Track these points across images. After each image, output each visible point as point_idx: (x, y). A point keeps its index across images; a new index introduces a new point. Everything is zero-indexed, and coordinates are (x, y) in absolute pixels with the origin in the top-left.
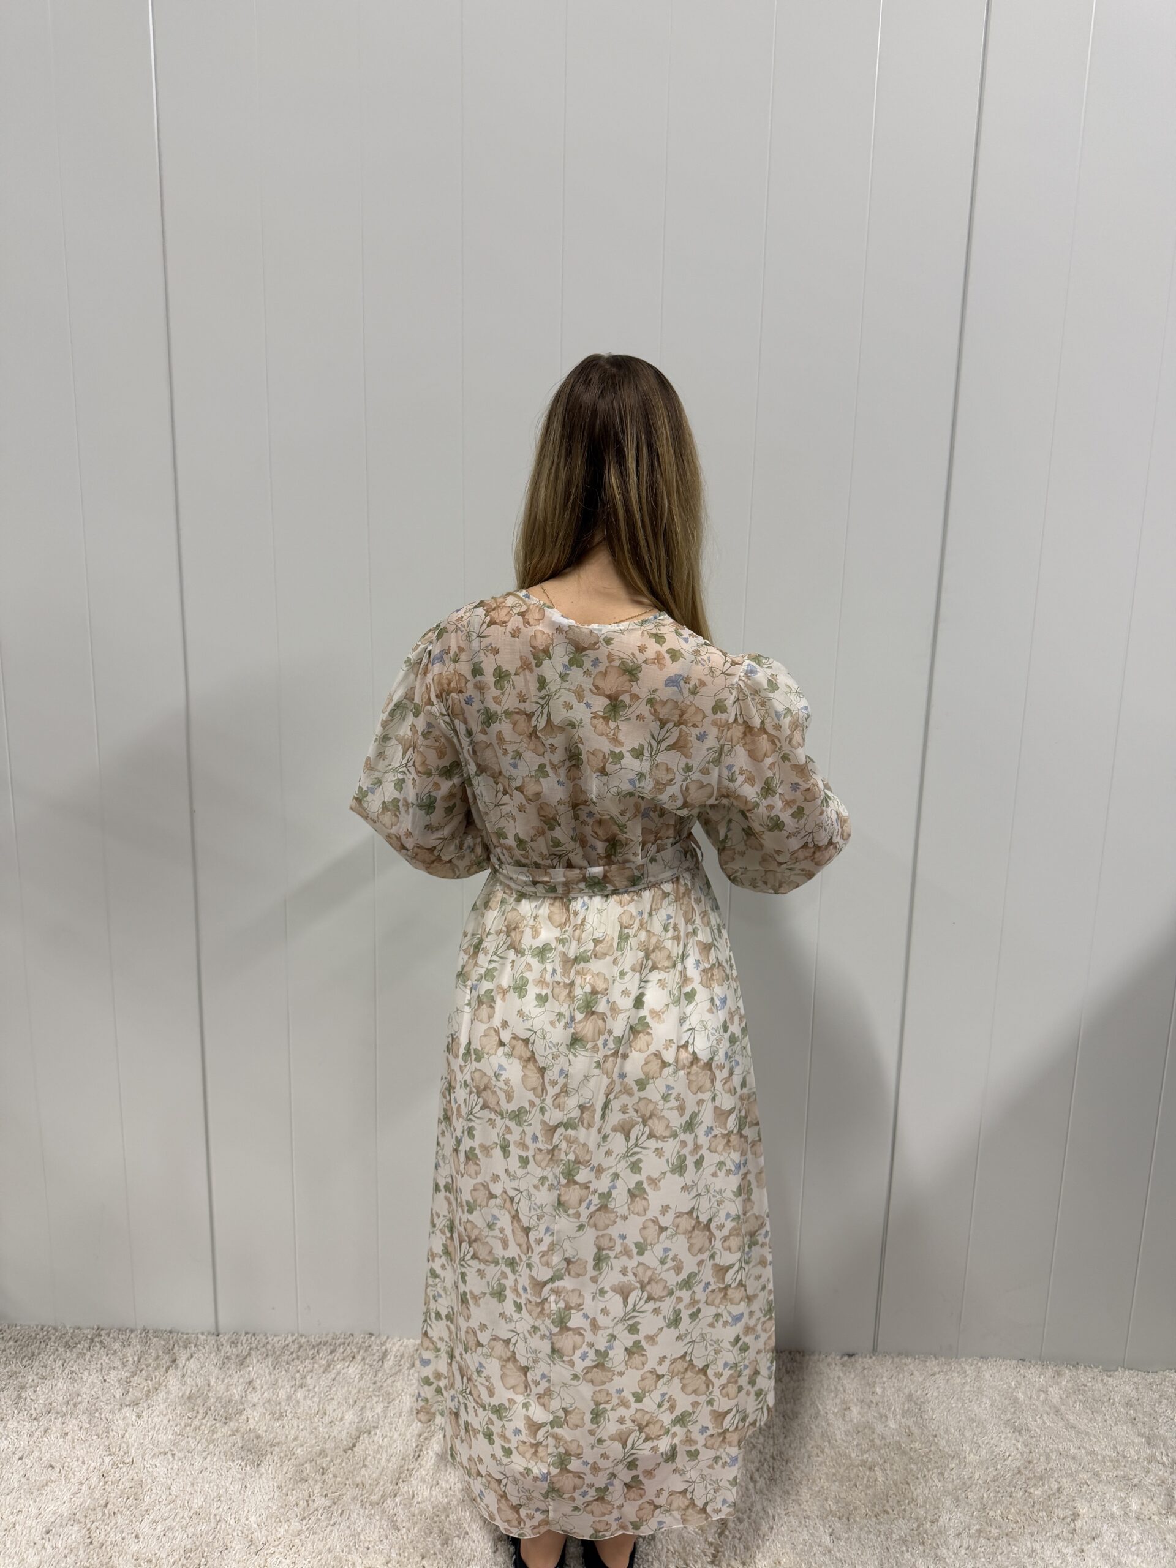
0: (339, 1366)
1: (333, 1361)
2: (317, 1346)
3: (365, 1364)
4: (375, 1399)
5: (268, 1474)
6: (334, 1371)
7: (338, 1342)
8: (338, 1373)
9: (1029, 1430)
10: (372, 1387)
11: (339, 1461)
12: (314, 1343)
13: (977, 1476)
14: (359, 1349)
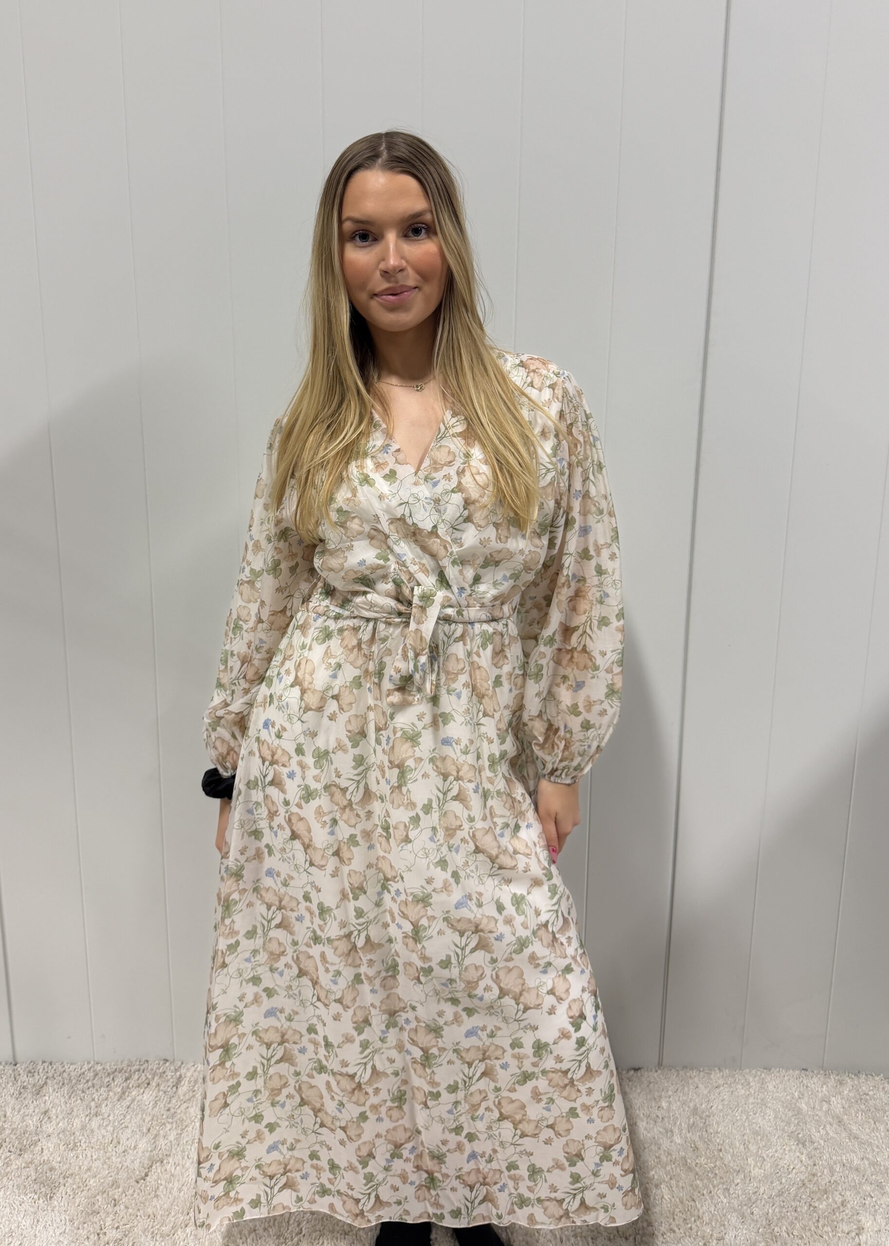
0: (134, 1093)
1: (128, 1088)
2: (112, 1074)
3: (159, 1091)
4: (169, 1126)
5: (60, 1207)
6: (129, 1098)
7: (133, 1069)
8: (133, 1101)
9: (812, 1142)
10: (166, 1114)
11: (131, 1192)
12: (109, 1071)
13: (762, 1191)
14: (154, 1075)
